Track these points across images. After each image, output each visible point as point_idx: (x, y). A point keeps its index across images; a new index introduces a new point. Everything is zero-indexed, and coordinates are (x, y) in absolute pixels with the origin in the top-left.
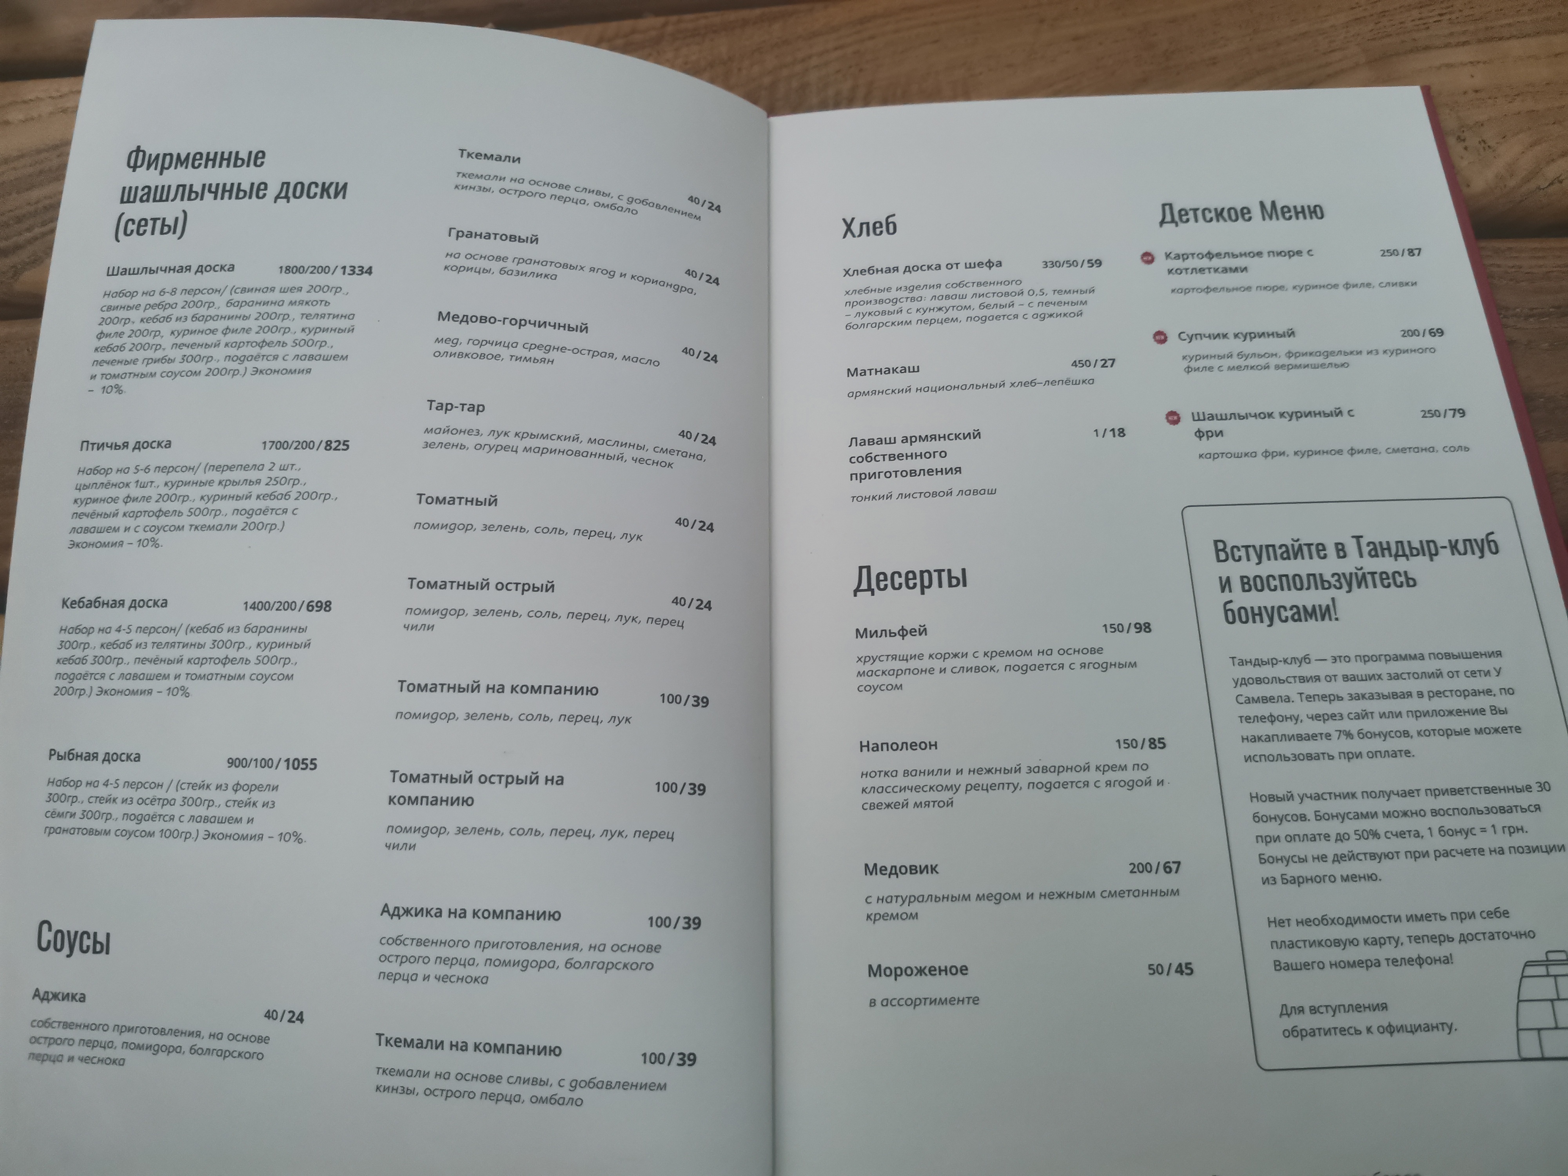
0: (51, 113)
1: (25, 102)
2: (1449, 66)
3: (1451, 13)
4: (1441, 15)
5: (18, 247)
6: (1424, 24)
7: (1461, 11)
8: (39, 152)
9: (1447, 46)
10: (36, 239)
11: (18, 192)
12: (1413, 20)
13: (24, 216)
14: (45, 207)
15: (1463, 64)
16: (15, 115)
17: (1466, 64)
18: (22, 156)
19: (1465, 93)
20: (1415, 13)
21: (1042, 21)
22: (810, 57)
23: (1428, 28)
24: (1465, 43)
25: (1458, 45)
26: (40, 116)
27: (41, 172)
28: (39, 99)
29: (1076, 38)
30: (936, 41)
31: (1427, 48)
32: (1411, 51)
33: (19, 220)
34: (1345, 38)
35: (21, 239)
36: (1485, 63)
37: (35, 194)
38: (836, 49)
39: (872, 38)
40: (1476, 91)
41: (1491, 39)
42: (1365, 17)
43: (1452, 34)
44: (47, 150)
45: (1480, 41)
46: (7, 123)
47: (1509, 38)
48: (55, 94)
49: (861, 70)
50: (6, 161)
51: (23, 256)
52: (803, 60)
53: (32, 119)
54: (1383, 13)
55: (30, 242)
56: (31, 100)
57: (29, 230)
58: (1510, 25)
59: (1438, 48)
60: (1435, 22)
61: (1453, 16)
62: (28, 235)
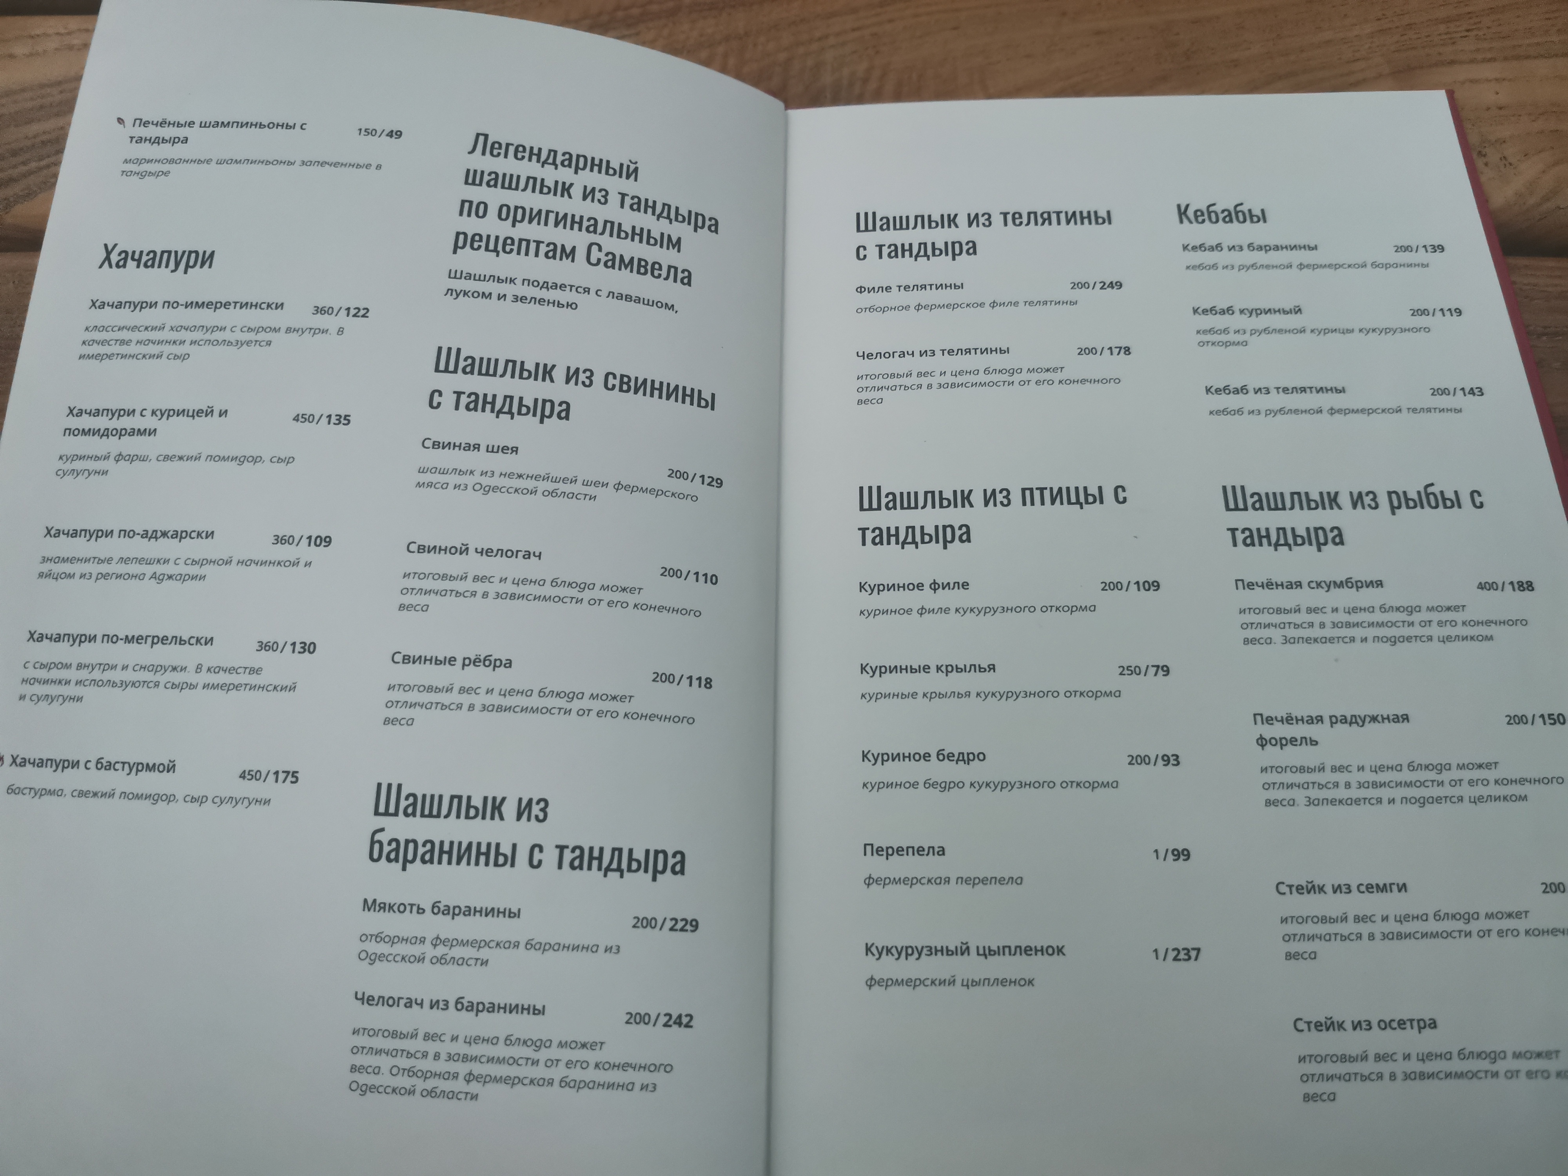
0: (56, 49)
1: (32, 37)
2: (1473, 81)
3: (1479, 29)
4: (1468, 31)
5: (11, 180)
6: (1451, 39)
7: (1488, 28)
8: (42, 86)
9: (1472, 61)
10: (30, 173)
11: (16, 126)
12: (1440, 35)
13: (21, 149)
14: (43, 142)
15: (1488, 81)
16: (20, 49)
17: (1490, 81)
18: (23, 90)
19: (1488, 109)
20: (1442, 28)
21: (1064, 14)
22: (827, 37)
23: (1454, 43)
24: (1490, 60)
25: (1484, 61)
26: (45, 51)
27: (42, 107)
28: (46, 35)
29: (1098, 33)
30: (955, 28)
31: (1452, 62)
32: (1436, 65)
33: (14, 153)
34: (1370, 48)
35: (15, 172)
36: (1510, 80)
37: (35, 128)
38: (854, 30)
39: (891, 21)
40: (1500, 108)
41: (1517, 58)
42: (1390, 29)
43: (1478, 50)
44: (51, 85)
45: (1506, 59)
46: (12, 56)
47: (1535, 57)
48: (63, 31)
49: (877, 52)
50: (8, 93)
51: (16, 189)
52: (820, 39)
53: (37, 54)
54: (1410, 26)
55: (25, 176)
56: (38, 36)
57: (24, 163)
58: (1538, 44)
59: (1461, 62)
60: (1461, 37)
61: (1481, 33)
62: (23, 169)
